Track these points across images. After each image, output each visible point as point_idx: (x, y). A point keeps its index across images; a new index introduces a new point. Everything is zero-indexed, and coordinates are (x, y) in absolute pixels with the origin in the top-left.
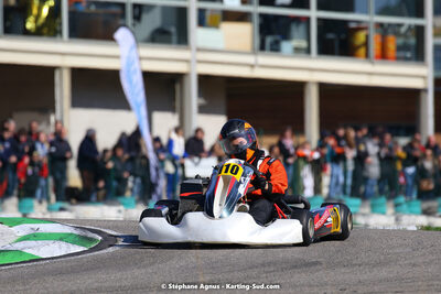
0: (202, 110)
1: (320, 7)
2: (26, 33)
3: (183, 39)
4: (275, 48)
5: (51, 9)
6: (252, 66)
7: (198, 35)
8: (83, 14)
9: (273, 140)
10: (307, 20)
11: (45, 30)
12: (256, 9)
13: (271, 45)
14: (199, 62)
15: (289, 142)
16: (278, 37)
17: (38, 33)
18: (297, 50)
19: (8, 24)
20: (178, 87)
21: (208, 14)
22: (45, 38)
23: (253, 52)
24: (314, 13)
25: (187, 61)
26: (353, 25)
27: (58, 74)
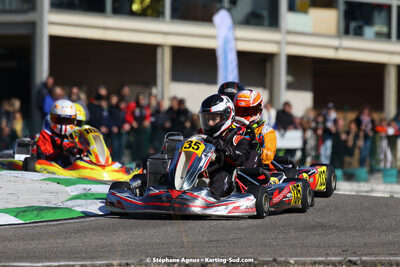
0: (290, 87)
2: (132, 14)
3: (274, 22)
4: (359, 33)
6: (337, 49)
7: (289, 20)
9: (352, 116)
10: (388, 8)
11: (149, 12)
13: (355, 30)
14: (289, 43)
15: (366, 119)
16: (361, 23)
17: (143, 14)
18: (379, 35)
19: (117, 5)
20: (268, 66)
22: (149, 18)
23: (338, 36)
24: (394, 2)
25: (278, 43)
27: (159, 51)
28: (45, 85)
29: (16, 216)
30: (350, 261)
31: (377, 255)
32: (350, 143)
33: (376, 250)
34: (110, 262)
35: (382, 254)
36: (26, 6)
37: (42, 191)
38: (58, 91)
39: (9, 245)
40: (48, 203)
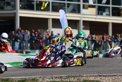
0: (84, 29)
1: (113, 4)
2: (42, 10)
3: (79, 12)
4: (102, 14)
5: (47, 4)
6: (96, 18)
7: (83, 11)
8: (55, 5)
9: (101, 36)
10: (109, 7)
11: (46, 9)
12: (97, 5)
13: (101, 13)
14: (83, 17)
16: (102, 12)
17: (44, 10)
18: (107, 15)
19: (37, 8)
20: (78, 23)
21: (85, 6)
22: (46, 11)
23: (96, 15)
24: (111, 6)
25: (80, 17)
26: (120, 9)
27: (49, 20)
28: (19, 29)
29: (11, 65)
30: (100, 75)
31: (107, 73)
32: (100, 43)
33: (106, 72)
34: (36, 77)
35: (108, 73)
36: (13, 9)
37: (18, 58)
38: (23, 31)
39: (9, 73)
40: (20, 61)
